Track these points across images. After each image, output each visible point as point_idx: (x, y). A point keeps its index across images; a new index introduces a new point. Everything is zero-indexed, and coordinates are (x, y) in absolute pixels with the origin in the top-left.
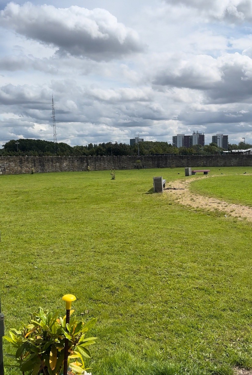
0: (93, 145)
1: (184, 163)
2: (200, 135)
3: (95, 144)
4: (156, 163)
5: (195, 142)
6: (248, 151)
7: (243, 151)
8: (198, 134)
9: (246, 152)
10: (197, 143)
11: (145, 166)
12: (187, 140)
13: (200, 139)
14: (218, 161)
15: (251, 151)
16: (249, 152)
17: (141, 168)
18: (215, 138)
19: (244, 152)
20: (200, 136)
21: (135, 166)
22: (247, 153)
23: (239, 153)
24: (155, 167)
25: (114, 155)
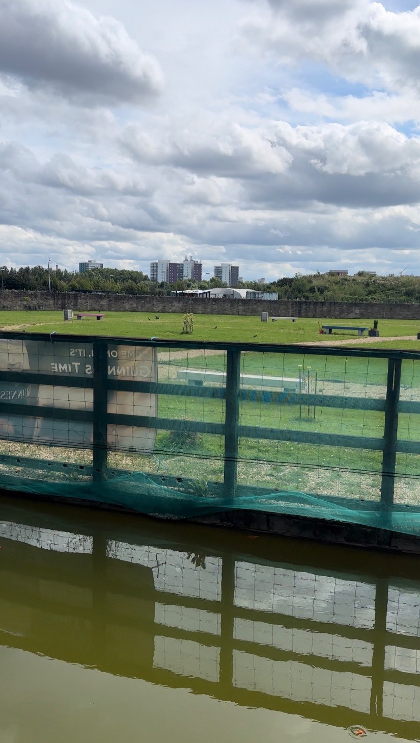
0: (10, 269)
1: (103, 305)
2: (196, 263)
3: (12, 269)
4: (60, 302)
5: (188, 274)
6: (206, 293)
7: (197, 293)
8: (192, 262)
9: (203, 293)
10: (190, 277)
11: (41, 307)
12: (175, 269)
13: (196, 269)
14: (153, 305)
15: (211, 293)
16: (208, 294)
17: (36, 309)
18: (218, 270)
19: (200, 294)
20: (194, 264)
21: (26, 306)
22: (205, 295)
23: (192, 294)
24: (58, 309)
25: (6, 288)
